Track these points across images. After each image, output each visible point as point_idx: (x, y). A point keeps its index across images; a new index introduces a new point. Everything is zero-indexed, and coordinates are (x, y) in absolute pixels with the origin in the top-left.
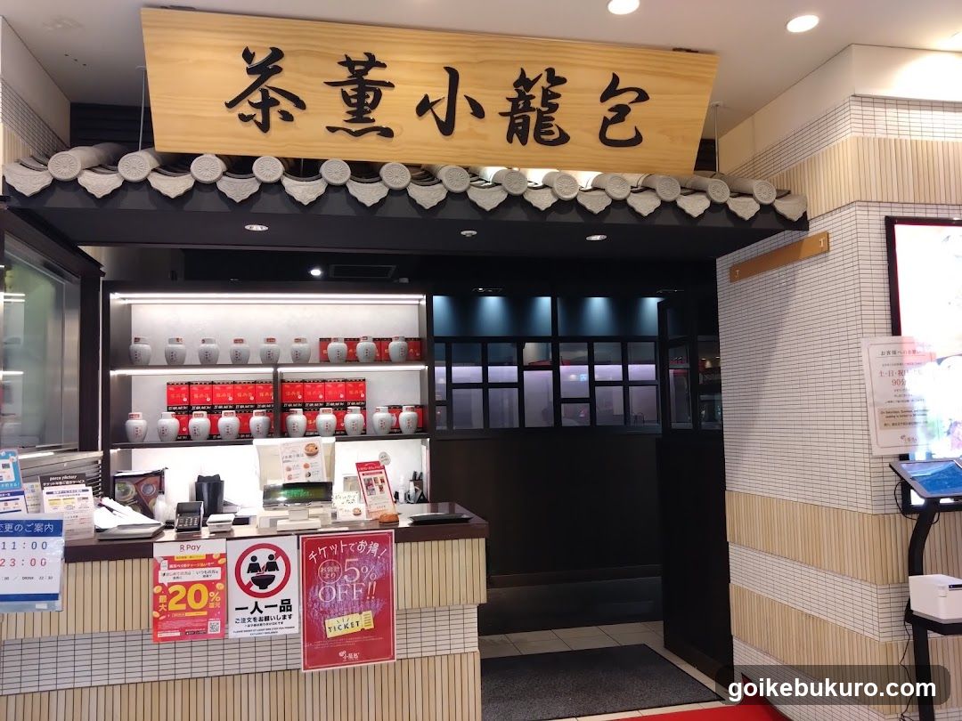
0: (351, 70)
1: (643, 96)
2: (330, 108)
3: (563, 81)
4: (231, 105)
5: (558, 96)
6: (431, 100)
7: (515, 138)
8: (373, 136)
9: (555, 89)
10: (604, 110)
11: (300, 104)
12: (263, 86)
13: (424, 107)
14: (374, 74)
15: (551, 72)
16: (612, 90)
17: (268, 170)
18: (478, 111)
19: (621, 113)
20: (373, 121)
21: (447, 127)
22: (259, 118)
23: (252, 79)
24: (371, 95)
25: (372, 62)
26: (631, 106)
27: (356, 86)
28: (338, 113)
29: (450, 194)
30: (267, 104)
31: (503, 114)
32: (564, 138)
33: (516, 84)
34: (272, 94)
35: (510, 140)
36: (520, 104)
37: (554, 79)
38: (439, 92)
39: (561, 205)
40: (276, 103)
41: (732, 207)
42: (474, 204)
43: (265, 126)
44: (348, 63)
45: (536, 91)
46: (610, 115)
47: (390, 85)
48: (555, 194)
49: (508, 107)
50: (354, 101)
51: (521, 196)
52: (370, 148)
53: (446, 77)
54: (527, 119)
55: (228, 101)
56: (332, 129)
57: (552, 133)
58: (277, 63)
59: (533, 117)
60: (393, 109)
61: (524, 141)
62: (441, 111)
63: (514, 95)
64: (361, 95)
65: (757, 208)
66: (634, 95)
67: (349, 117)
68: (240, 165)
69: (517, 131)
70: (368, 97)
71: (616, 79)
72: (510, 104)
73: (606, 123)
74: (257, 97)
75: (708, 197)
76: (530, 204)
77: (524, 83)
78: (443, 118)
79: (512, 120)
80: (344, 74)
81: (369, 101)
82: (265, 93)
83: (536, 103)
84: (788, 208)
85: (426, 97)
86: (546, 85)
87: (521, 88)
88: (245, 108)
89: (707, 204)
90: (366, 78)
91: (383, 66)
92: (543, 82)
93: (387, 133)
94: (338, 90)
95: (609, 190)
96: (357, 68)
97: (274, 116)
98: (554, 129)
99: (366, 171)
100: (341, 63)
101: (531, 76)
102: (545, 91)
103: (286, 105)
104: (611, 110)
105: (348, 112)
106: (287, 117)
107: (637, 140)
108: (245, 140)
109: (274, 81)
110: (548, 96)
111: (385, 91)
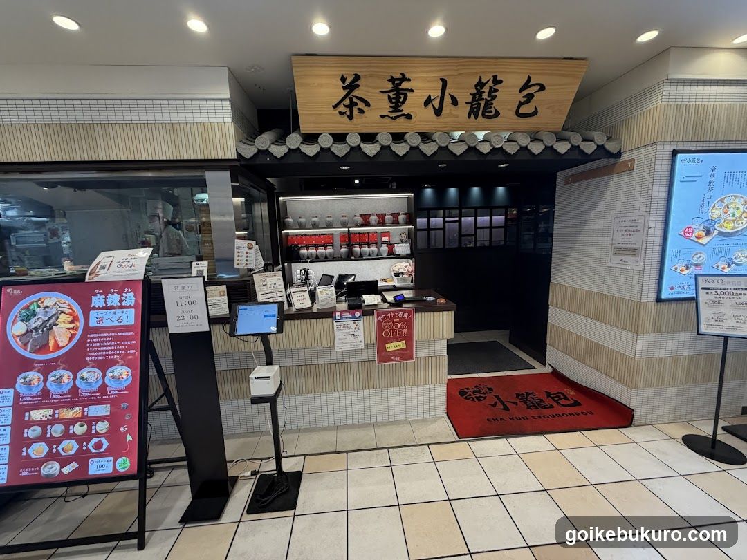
0: (393, 84)
1: (542, 88)
2: (382, 105)
3: (501, 82)
4: (335, 107)
5: (497, 91)
6: (432, 98)
7: (472, 115)
8: (402, 119)
9: (496, 87)
10: (520, 97)
11: (368, 104)
12: (350, 96)
13: (428, 101)
14: (405, 85)
15: (495, 77)
16: (526, 86)
17: (353, 140)
18: (455, 102)
19: (529, 97)
20: (402, 111)
21: (438, 112)
22: (348, 113)
23: (345, 92)
24: (402, 97)
25: (404, 78)
26: (535, 94)
27: (395, 93)
28: (386, 107)
29: (440, 147)
30: (352, 105)
31: (467, 103)
32: (497, 114)
33: (476, 86)
34: (355, 100)
35: (469, 117)
36: (477, 97)
37: (497, 81)
38: (436, 94)
39: (495, 151)
40: (356, 104)
41: (582, 148)
42: (451, 152)
43: (351, 117)
44: (392, 80)
45: (486, 89)
46: (523, 100)
47: (412, 91)
48: (492, 145)
49: (470, 99)
50: (394, 100)
51: (475, 147)
52: (400, 125)
53: (441, 83)
54: (480, 104)
55: (334, 104)
56: (382, 117)
57: (491, 112)
58: (357, 83)
59: (483, 103)
60: (413, 104)
61: (476, 117)
62: (436, 104)
63: (475, 91)
64: (398, 97)
65: (595, 147)
66: (538, 88)
67: (391, 110)
68: (339, 138)
69: (473, 112)
70: (401, 98)
71: (529, 79)
72: (471, 97)
73: (521, 104)
74: (347, 102)
75: (570, 143)
76: (479, 151)
77: (480, 84)
78: (437, 107)
79: (472, 106)
80: (390, 86)
81: (401, 100)
82: (351, 99)
83: (485, 96)
84: (611, 147)
85: (430, 96)
86: (492, 85)
87: (479, 88)
88: (342, 108)
89: (569, 146)
90: (401, 87)
91: (409, 80)
92: (490, 84)
93: (409, 117)
94: (386, 95)
95: (519, 142)
96: (396, 82)
97: (355, 112)
98: (493, 110)
99: (398, 137)
100: (389, 80)
101: (484, 80)
102: (491, 88)
103: (361, 105)
104: (523, 97)
105: (391, 107)
106: (361, 111)
107: (536, 112)
108: (342, 125)
109: (356, 93)
110: (492, 90)
111: (409, 94)
